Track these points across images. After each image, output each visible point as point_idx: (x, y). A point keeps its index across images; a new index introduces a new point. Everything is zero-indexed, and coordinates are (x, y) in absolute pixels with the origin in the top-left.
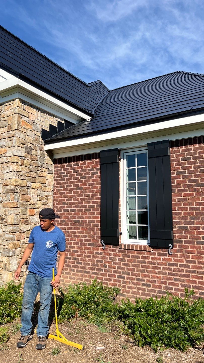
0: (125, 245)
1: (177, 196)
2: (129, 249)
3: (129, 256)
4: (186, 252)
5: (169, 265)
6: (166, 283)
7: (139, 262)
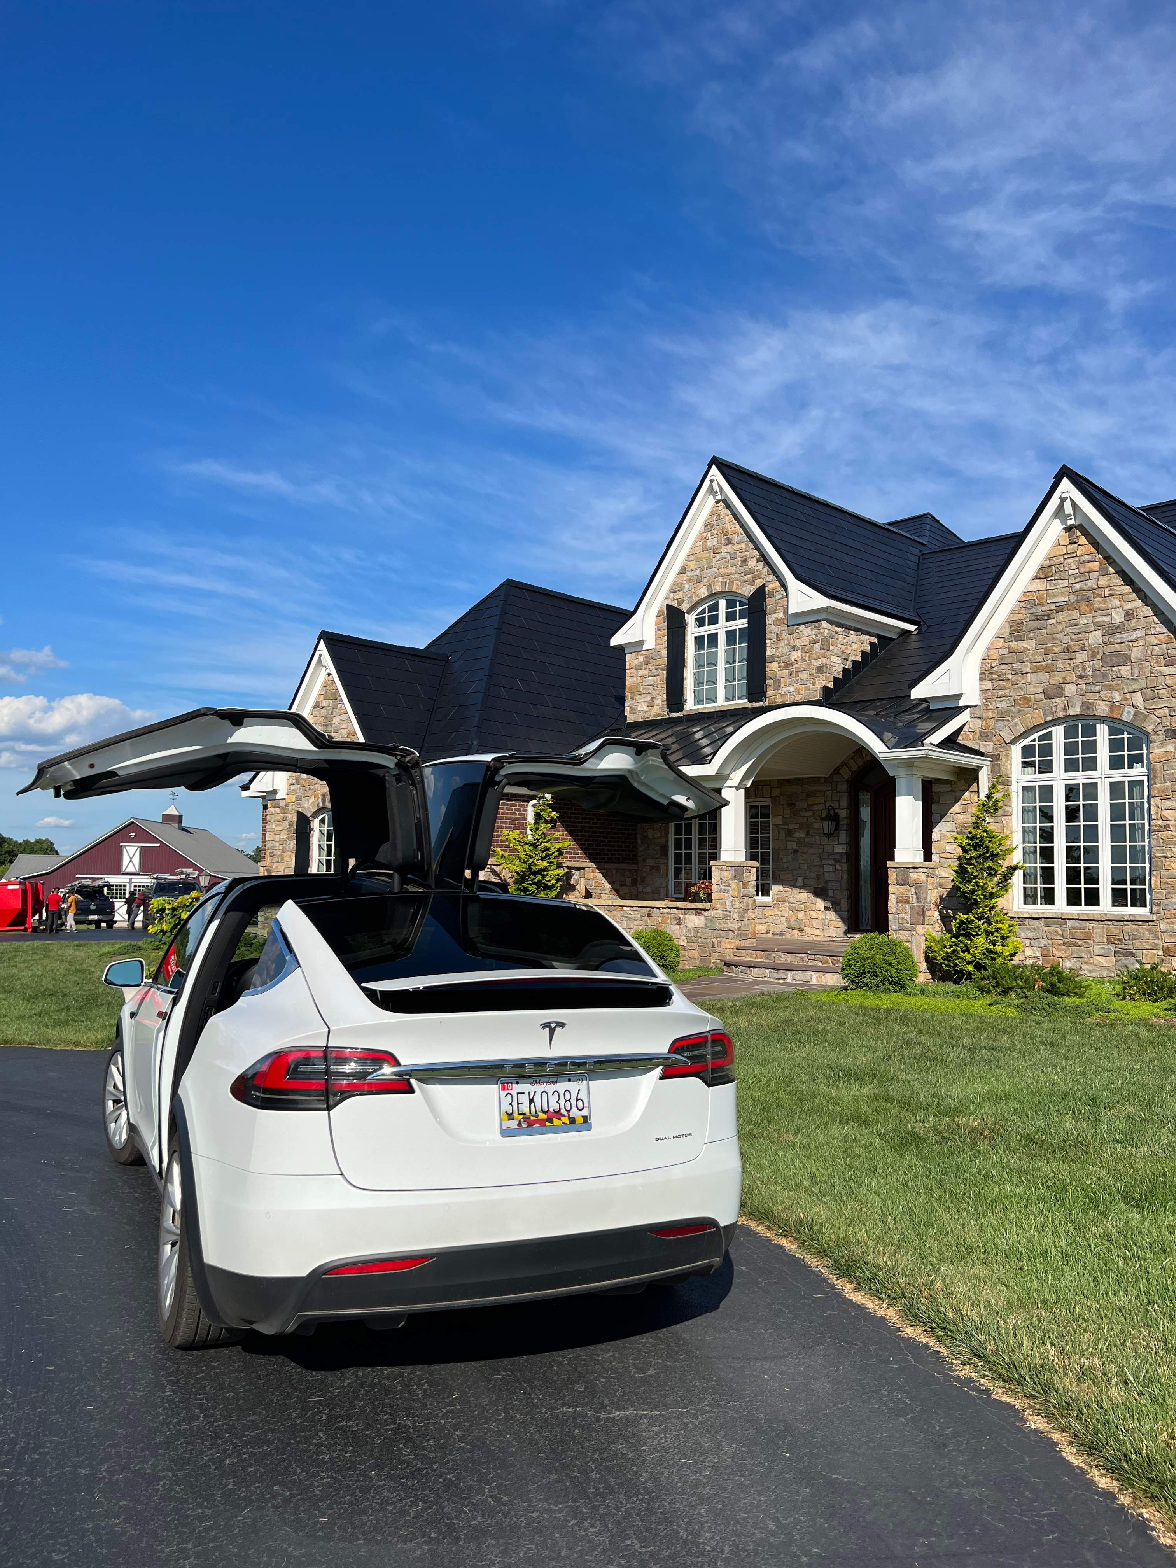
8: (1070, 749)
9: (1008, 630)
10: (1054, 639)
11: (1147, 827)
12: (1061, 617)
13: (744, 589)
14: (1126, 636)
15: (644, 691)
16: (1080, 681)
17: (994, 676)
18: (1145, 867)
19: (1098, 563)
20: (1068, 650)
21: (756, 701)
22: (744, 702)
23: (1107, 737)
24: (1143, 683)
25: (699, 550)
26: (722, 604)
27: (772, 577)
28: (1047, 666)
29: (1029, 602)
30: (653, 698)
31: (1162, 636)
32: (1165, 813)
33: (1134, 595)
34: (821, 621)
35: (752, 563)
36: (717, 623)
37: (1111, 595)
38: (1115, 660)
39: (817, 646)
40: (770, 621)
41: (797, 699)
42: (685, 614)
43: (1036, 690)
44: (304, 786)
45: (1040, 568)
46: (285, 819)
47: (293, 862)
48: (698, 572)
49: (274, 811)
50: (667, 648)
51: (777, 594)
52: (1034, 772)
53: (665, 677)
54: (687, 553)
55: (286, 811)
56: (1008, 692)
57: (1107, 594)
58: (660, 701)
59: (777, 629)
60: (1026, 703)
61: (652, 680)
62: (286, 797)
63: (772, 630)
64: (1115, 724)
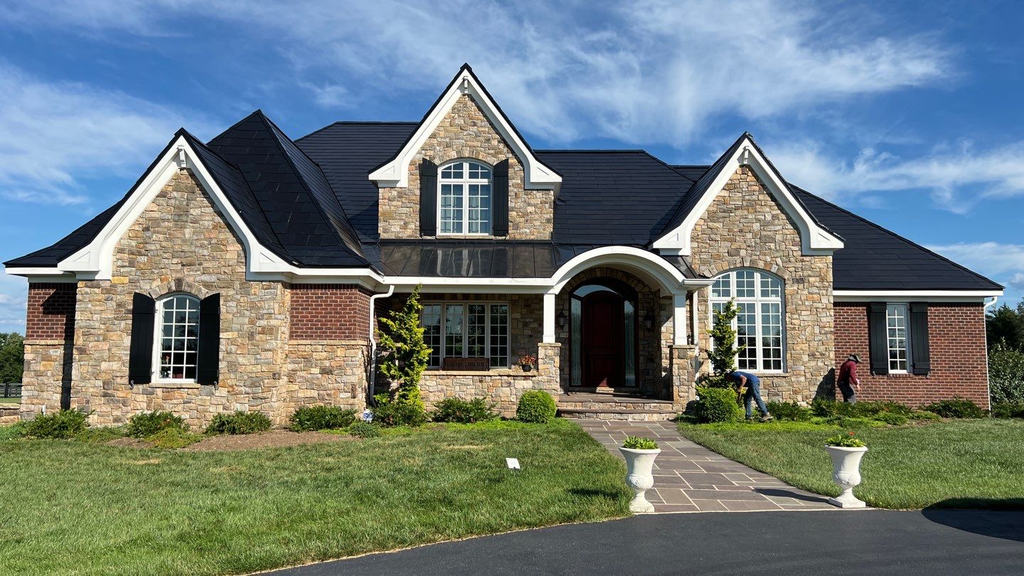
0: (893, 375)
1: (931, 340)
2: (896, 376)
3: (896, 382)
4: (938, 376)
5: (926, 385)
6: (924, 397)
7: (904, 385)
8: (739, 284)
9: (706, 215)
10: (734, 224)
11: (781, 328)
12: (738, 212)
13: (489, 159)
14: (773, 228)
15: (398, 218)
16: (748, 248)
17: (699, 240)
18: (779, 349)
19: (758, 188)
20: (741, 231)
21: (499, 236)
22: (485, 235)
23: (759, 280)
24: (781, 253)
25: (448, 125)
26: (466, 166)
27: (510, 155)
28: (730, 238)
29: (719, 202)
30: (406, 223)
31: (791, 231)
32: (793, 321)
33: (776, 208)
34: (549, 190)
35: (495, 143)
36: (462, 178)
37: (765, 205)
38: (768, 239)
39: (547, 205)
40: (510, 184)
41: (532, 237)
42: (436, 167)
43: (723, 251)
44: (142, 269)
45: (727, 184)
46: (112, 300)
47: (127, 341)
48: (448, 140)
49: (89, 291)
50: (421, 189)
51: (516, 167)
52: (719, 296)
53: (418, 209)
54: (437, 125)
55: (112, 292)
56: (707, 250)
57: (763, 204)
58: (413, 226)
59: (515, 190)
60: (718, 257)
61: (405, 210)
62: (111, 278)
63: (512, 190)
64: (765, 273)
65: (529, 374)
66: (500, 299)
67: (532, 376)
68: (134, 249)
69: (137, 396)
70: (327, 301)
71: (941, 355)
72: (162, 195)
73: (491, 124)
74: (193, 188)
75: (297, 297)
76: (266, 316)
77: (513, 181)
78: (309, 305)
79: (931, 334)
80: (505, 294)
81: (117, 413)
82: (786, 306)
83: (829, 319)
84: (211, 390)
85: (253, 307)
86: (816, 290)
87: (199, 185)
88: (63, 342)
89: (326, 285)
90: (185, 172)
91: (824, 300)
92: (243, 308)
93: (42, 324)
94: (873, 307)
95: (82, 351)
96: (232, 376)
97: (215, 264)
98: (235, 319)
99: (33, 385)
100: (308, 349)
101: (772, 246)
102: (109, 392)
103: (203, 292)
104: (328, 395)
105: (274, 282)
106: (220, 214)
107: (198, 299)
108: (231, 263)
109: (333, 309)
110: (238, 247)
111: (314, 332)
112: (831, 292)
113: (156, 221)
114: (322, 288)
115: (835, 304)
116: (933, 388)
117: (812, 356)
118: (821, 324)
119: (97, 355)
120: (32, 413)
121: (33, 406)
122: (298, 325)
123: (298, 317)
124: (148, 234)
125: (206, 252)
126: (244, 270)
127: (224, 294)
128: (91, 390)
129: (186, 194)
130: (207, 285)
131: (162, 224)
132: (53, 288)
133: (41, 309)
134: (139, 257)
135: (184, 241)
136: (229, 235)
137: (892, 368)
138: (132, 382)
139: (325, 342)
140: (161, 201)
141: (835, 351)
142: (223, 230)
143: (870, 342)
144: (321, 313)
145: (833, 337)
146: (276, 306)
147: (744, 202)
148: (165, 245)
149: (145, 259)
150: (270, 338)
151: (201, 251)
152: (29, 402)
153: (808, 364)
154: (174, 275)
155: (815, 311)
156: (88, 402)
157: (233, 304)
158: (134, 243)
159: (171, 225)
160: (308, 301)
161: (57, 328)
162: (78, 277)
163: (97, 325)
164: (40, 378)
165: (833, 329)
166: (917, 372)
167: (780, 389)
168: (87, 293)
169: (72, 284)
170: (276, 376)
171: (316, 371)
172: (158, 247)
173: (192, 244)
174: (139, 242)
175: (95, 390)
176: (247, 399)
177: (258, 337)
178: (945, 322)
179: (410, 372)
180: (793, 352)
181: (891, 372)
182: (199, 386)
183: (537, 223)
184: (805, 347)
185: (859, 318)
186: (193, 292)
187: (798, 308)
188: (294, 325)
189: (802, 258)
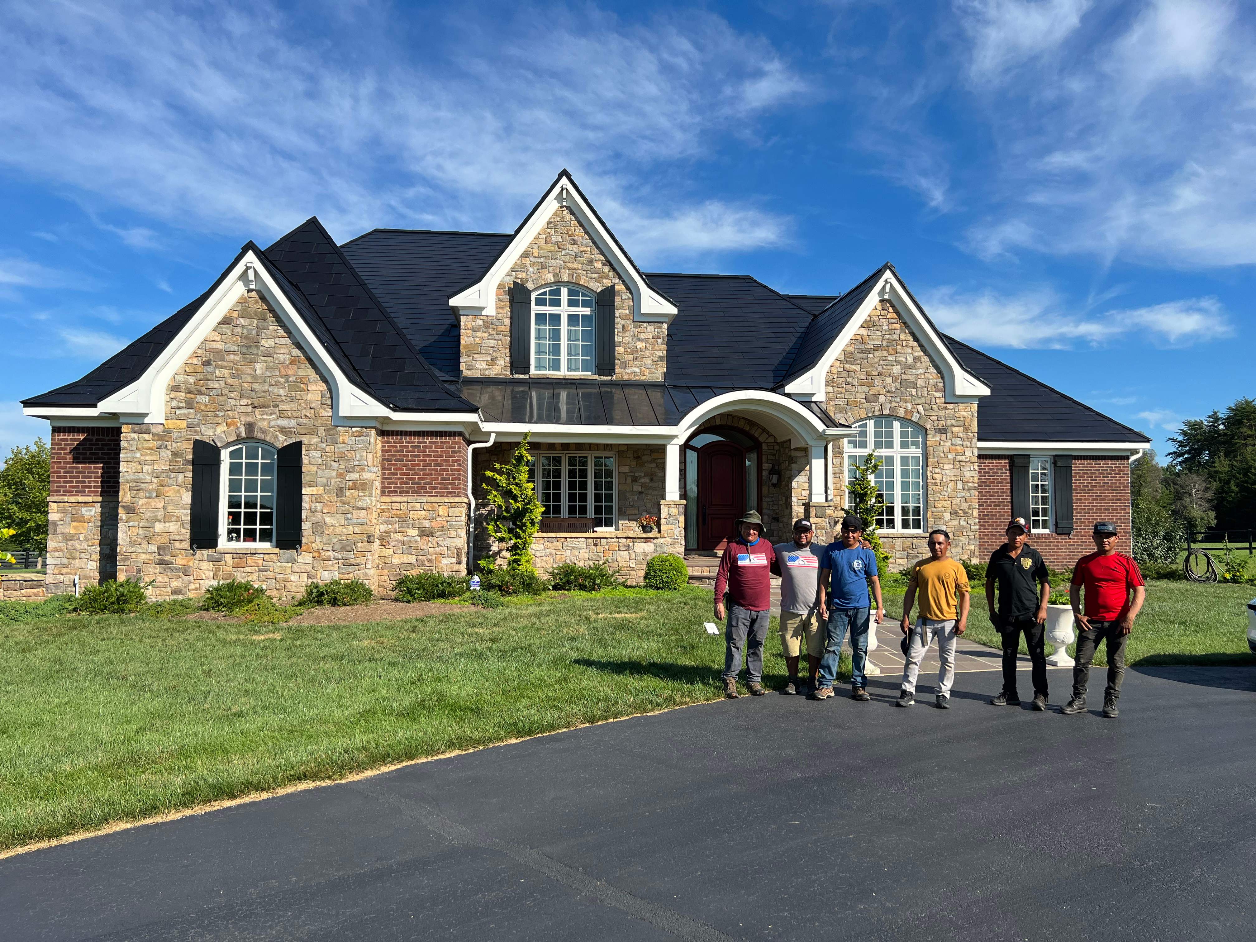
0: (1035, 534)
1: (1075, 496)
2: (1038, 536)
3: (1038, 542)
4: (1081, 536)
5: (1069, 545)
6: (1066, 559)
7: (1046, 546)
8: (877, 434)
9: (843, 356)
10: (872, 366)
11: (921, 483)
12: (878, 353)
13: (592, 284)
14: (914, 371)
15: (484, 352)
16: (888, 394)
17: (835, 385)
18: (919, 507)
19: (899, 326)
20: (880, 374)
21: (604, 375)
22: (588, 375)
23: (899, 430)
24: (923, 400)
25: (543, 242)
26: (564, 292)
27: (617, 281)
28: (868, 382)
29: (858, 341)
30: (493, 359)
31: (934, 375)
32: (935, 476)
33: (919, 348)
34: (662, 323)
35: (599, 265)
36: (560, 306)
37: (906, 346)
38: (909, 384)
39: (660, 341)
40: (617, 315)
41: (643, 378)
42: (529, 292)
43: (861, 396)
44: (203, 411)
45: (866, 321)
46: (166, 448)
47: (187, 497)
48: (542, 260)
49: (136, 437)
50: (511, 318)
51: (623, 295)
52: (855, 447)
53: (508, 342)
54: (530, 241)
55: (166, 438)
56: (843, 395)
57: (904, 344)
58: (502, 362)
59: (623, 322)
60: (854, 404)
61: (492, 343)
62: (164, 422)
63: (619, 322)
64: (905, 421)
65: (650, 535)
66: (605, 450)
67: (654, 538)
68: (193, 388)
69: (202, 563)
70: (425, 451)
71: (1085, 513)
72: (226, 321)
73: (594, 243)
74: (265, 315)
75: (388, 447)
76: (358, 469)
77: (620, 311)
78: (404, 456)
79: (1075, 490)
80: (611, 445)
81: (176, 584)
82: (927, 459)
83: (973, 474)
84: (292, 556)
85: (342, 457)
86: (959, 441)
87: (272, 310)
88: (100, 499)
89: (423, 432)
90: (254, 294)
91: (968, 453)
92: (329, 459)
93: (70, 477)
94: (1016, 460)
95: (130, 510)
96: (318, 539)
97: (293, 406)
98: (320, 472)
99: (62, 551)
100: (403, 507)
101: (914, 391)
102: (166, 558)
103: (281, 439)
104: (429, 560)
105: (366, 428)
106: (299, 347)
107: (274, 447)
108: (313, 405)
109: (433, 461)
110: (323, 386)
111: (410, 488)
112: (976, 444)
113: (219, 354)
114: (419, 435)
115: (980, 457)
116: (1076, 549)
117: (954, 514)
118: (965, 479)
119: (148, 515)
120: (61, 585)
121: (62, 577)
122: (391, 478)
123: (390, 469)
124: (210, 369)
125: (282, 392)
126: (330, 414)
127: (306, 442)
128: (143, 556)
129: (256, 321)
130: (285, 431)
131: (227, 357)
132: (83, 432)
133: (69, 458)
134: (198, 397)
135: (255, 378)
136: (311, 372)
137: (1033, 528)
138: (195, 546)
139: (424, 499)
140: (225, 328)
141: (979, 509)
142: (303, 365)
143: (1012, 499)
144: (419, 465)
145: (977, 493)
146: (370, 456)
147: (884, 342)
148: (232, 383)
149: (205, 399)
150: (363, 494)
151: (276, 390)
152: (56, 571)
153: (950, 523)
154: (243, 419)
155: (958, 464)
156: (139, 571)
157: (317, 454)
158: (192, 380)
159: (237, 358)
160: (402, 451)
161: (89, 482)
162: (122, 420)
163: (148, 478)
164: (70, 543)
165: (976, 485)
166: (1059, 531)
167: (920, 550)
168: (134, 440)
169: (113, 428)
170: (369, 539)
171: (414, 532)
172: (223, 385)
173: (264, 381)
174: (198, 377)
175: (148, 556)
176: (337, 565)
177: (348, 493)
178: (1090, 477)
179: (522, 534)
180: (934, 510)
181: (1034, 531)
182: (277, 550)
183: (649, 361)
184: (947, 504)
185: (1001, 473)
186: (268, 439)
187: (941, 461)
188: (386, 479)
189: (945, 405)
